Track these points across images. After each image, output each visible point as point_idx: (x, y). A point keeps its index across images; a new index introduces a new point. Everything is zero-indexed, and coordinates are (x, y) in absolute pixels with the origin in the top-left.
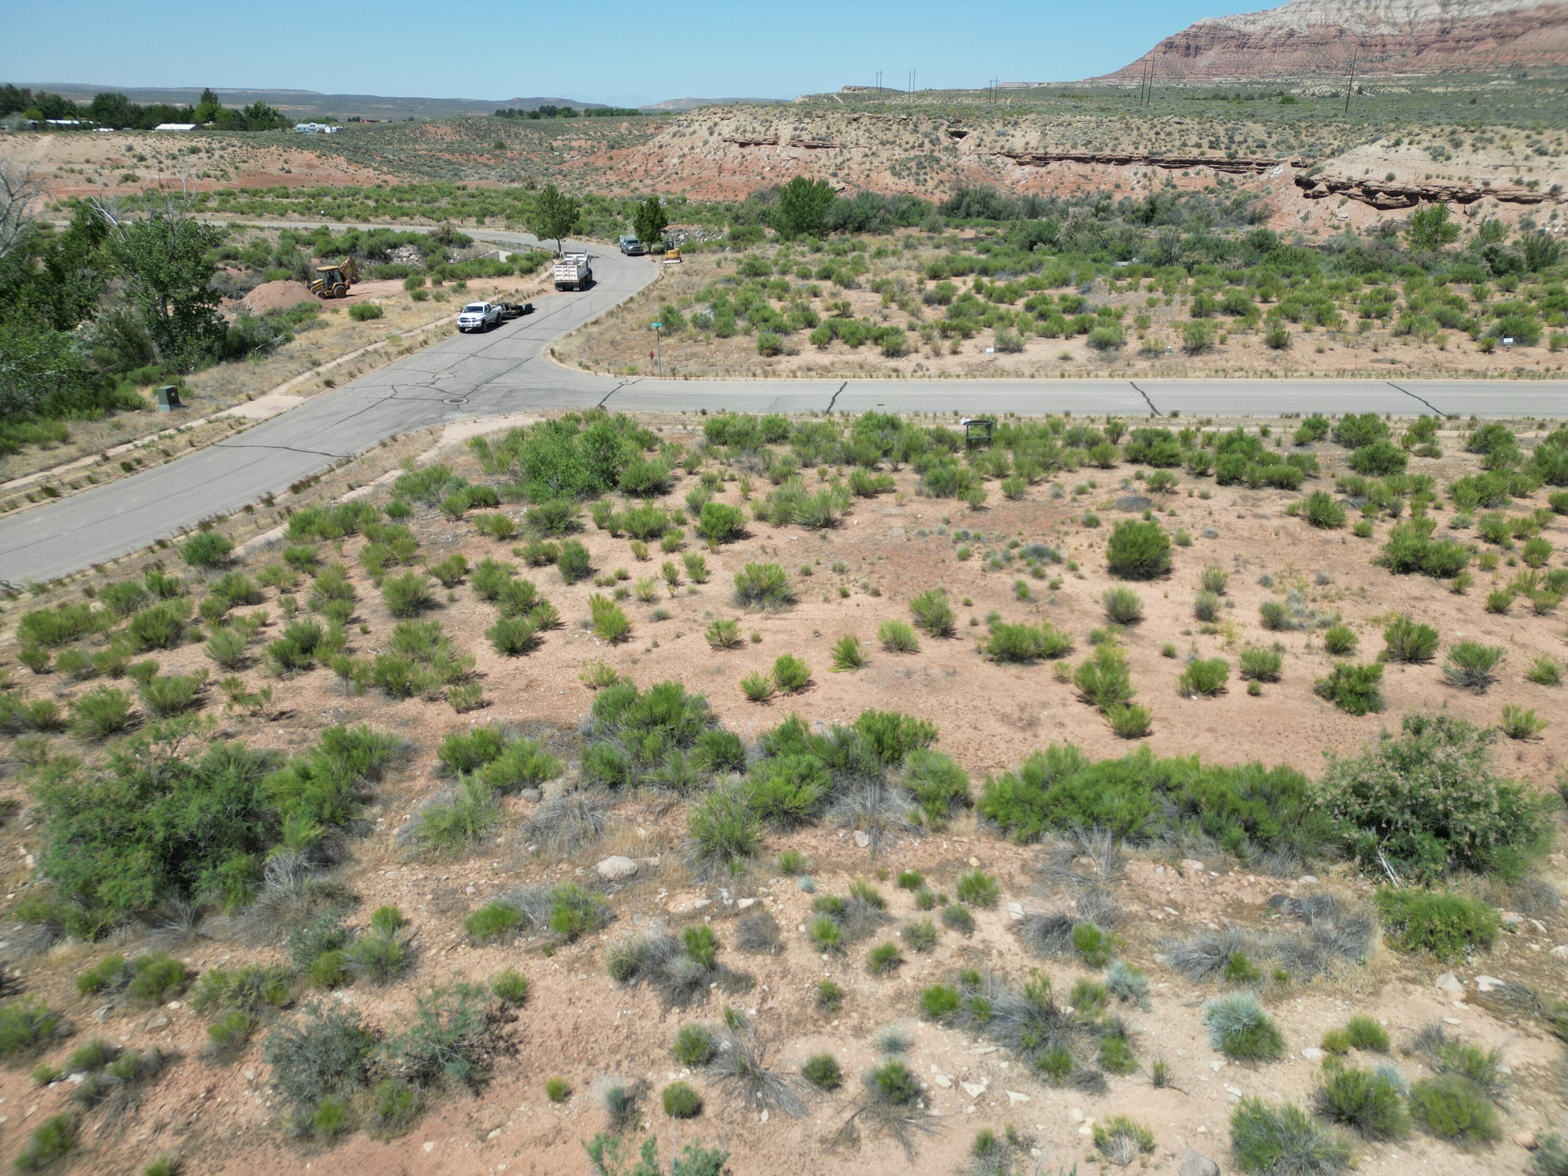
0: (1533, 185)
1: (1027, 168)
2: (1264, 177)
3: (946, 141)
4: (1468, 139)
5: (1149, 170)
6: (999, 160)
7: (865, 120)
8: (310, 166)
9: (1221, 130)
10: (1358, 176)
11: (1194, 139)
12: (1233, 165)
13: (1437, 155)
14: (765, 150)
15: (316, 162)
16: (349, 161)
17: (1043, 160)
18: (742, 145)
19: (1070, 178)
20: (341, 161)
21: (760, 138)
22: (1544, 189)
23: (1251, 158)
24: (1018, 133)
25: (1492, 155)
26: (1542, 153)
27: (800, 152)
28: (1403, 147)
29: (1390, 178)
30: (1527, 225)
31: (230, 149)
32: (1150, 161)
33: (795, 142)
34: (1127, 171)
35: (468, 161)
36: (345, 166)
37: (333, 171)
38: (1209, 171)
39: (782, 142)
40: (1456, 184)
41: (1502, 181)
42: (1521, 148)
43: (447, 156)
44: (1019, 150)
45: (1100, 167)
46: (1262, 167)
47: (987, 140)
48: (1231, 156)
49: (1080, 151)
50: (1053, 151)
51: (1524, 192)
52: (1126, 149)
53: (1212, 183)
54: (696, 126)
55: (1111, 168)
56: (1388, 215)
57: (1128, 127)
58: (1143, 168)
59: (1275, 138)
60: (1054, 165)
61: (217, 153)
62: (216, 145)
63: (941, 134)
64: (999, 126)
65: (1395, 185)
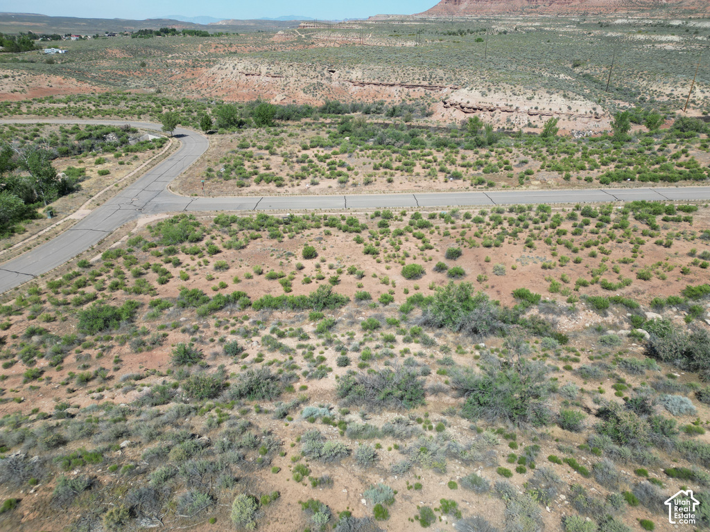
0: (511, 106)
1: (357, 87)
2: (441, 92)
3: (327, 75)
4: (493, 88)
5: (401, 89)
6: (347, 84)
7: (295, 66)
8: (61, 84)
9: (427, 73)
10: (459, 101)
11: (417, 76)
12: (431, 87)
13: (483, 94)
14: (256, 77)
15: (63, 81)
16: (78, 81)
17: (363, 84)
18: (246, 75)
19: (372, 92)
20: (74, 80)
21: (254, 73)
22: (514, 108)
23: (437, 84)
24: (354, 72)
25: (499, 95)
26: (515, 95)
27: (269, 79)
28: (474, 90)
29: (468, 103)
30: (509, 120)
31: (23, 76)
32: (401, 85)
33: (268, 75)
34: (393, 89)
35: (130, 75)
36: (76, 82)
37: (71, 86)
38: (423, 89)
39: (262, 74)
40: (488, 105)
41: (502, 105)
42: (509, 93)
43: (120, 73)
44: (355, 80)
45: (384, 87)
46: (441, 88)
47: (343, 75)
48: (430, 84)
49: (376, 81)
50: (367, 81)
51: (508, 109)
52: (393, 81)
53: (423, 95)
54: (227, 65)
55: (387, 88)
56: (468, 115)
57: (394, 71)
58: (399, 88)
59: (447, 76)
60: (366, 87)
61: (17, 78)
62: (16, 74)
63: (325, 72)
64: (347, 69)
65: (469, 105)
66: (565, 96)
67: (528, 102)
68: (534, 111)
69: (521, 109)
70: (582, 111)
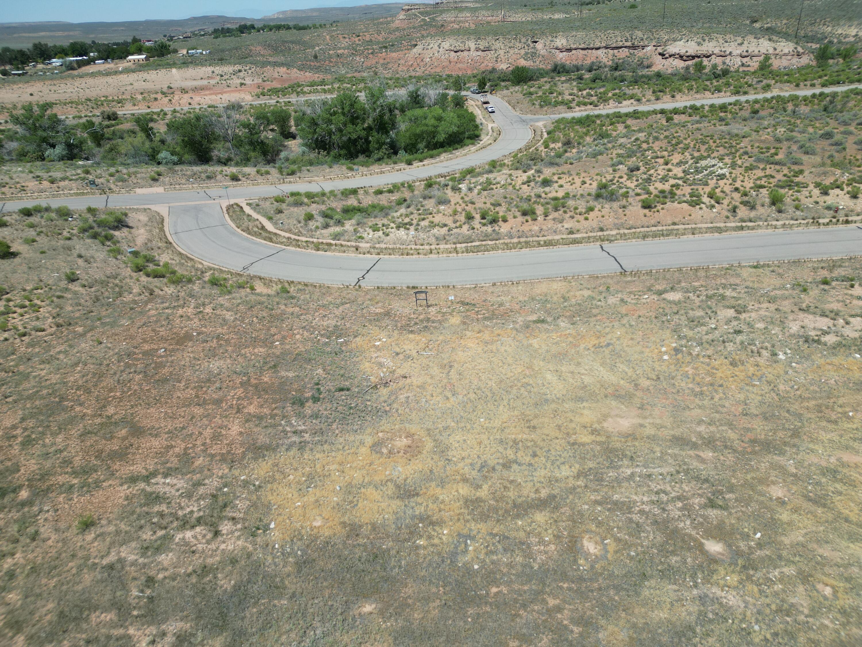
0: (725, 51)
1: (564, 53)
2: (645, 51)
3: (532, 45)
4: (707, 38)
5: (606, 51)
6: (553, 51)
7: (501, 39)
9: (628, 35)
10: (677, 52)
11: (619, 39)
12: (634, 47)
13: (699, 44)
17: (569, 50)
18: (456, 52)
19: (580, 56)
21: (463, 49)
22: (728, 53)
23: (639, 44)
24: (558, 40)
25: (713, 43)
26: (726, 42)
27: (480, 53)
28: (689, 42)
29: (687, 52)
30: (724, 63)
32: (606, 48)
34: (599, 52)
38: (627, 50)
39: (472, 50)
40: (705, 52)
41: (717, 51)
42: (721, 41)
44: (560, 47)
45: (590, 51)
46: (643, 47)
47: (547, 44)
48: (633, 44)
49: (582, 46)
50: (574, 46)
51: (723, 54)
52: (598, 45)
53: (628, 54)
54: (432, 45)
55: (594, 51)
56: (687, 63)
57: (597, 36)
58: (605, 51)
59: (646, 37)
60: (574, 52)
63: (529, 42)
64: (550, 38)
65: (688, 54)
66: (770, 40)
67: (739, 47)
68: (745, 54)
69: (734, 53)
70: (786, 51)
